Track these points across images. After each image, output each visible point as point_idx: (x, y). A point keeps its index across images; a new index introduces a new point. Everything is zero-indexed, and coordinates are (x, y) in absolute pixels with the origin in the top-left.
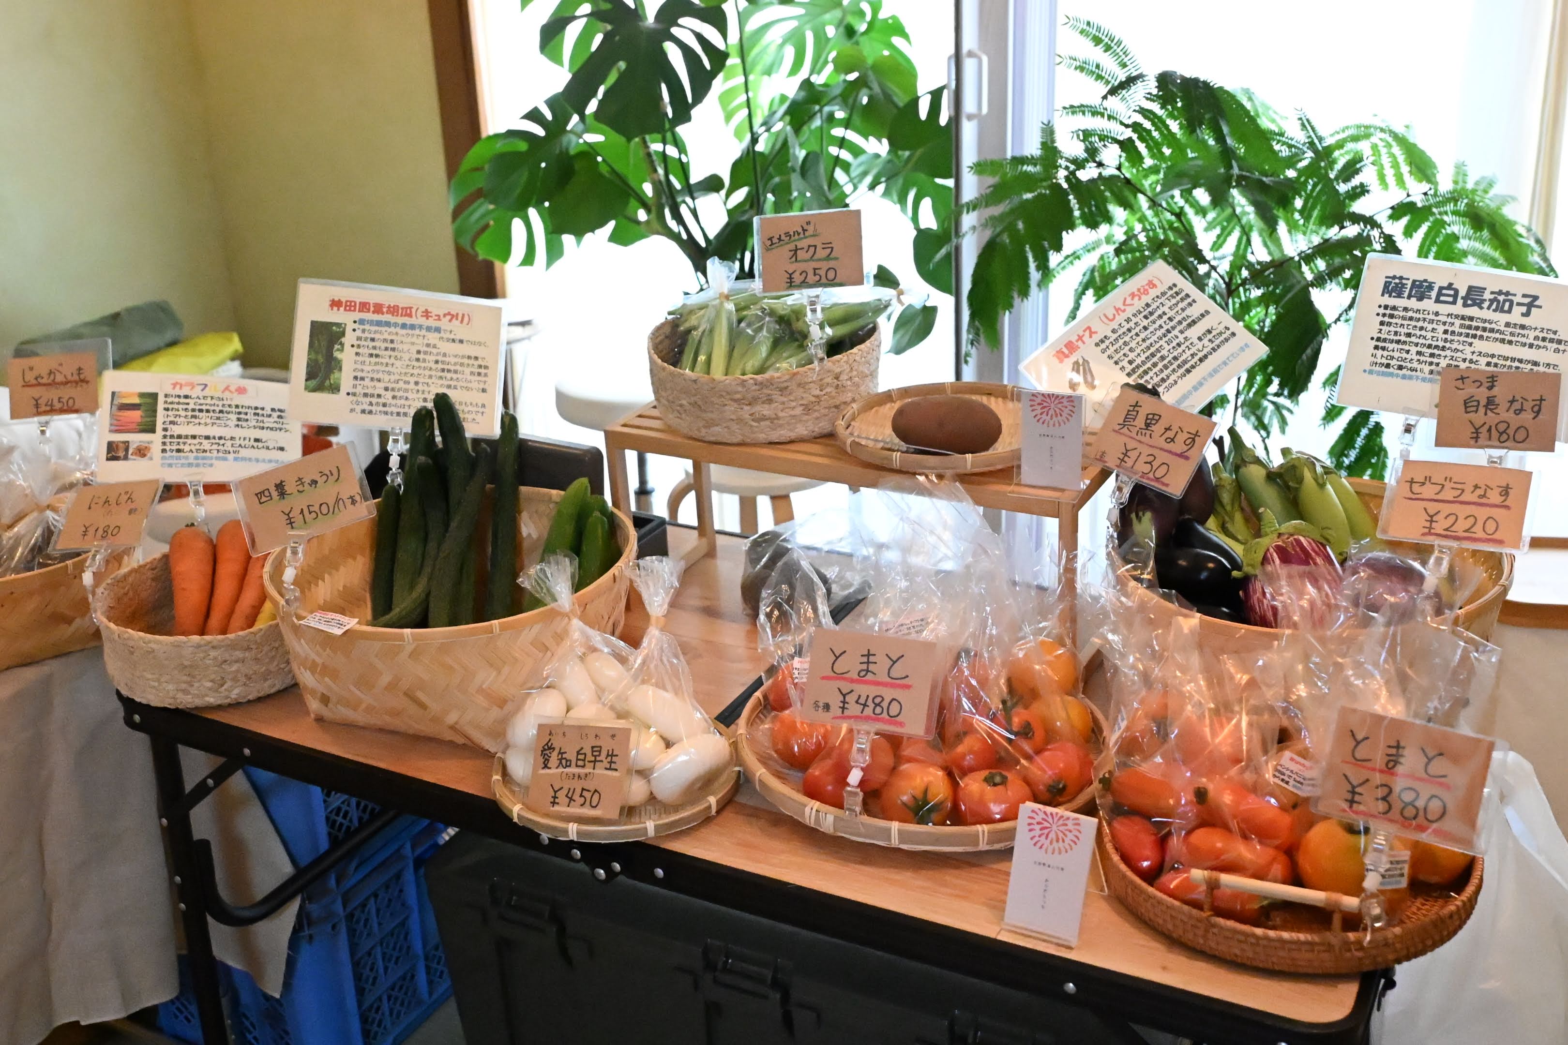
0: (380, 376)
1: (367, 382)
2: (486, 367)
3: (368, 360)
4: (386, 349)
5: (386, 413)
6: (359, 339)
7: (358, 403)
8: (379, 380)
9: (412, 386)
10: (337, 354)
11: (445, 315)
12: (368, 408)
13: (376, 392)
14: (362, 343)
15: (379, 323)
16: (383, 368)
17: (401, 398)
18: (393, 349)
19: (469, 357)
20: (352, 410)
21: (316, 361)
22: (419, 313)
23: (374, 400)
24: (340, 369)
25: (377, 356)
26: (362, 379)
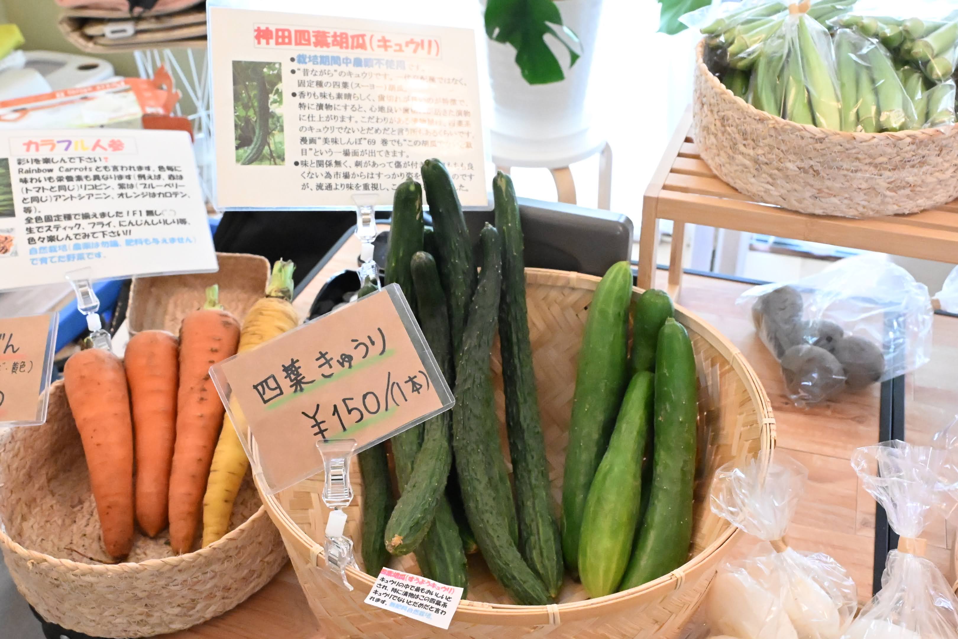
0: (336, 134)
1: (320, 145)
2: (466, 113)
3: (317, 113)
4: (339, 96)
5: (350, 187)
6: (301, 84)
7: (311, 175)
8: (335, 141)
9: (378, 146)
10: (273, 108)
11: (407, 44)
12: (325, 182)
13: (333, 159)
14: (306, 90)
15: (324, 60)
16: (339, 124)
17: (367, 164)
18: (348, 96)
19: (445, 101)
20: (305, 186)
21: (247, 120)
22: (375, 43)
23: (332, 170)
24: (282, 130)
25: (328, 107)
26: (312, 141)
